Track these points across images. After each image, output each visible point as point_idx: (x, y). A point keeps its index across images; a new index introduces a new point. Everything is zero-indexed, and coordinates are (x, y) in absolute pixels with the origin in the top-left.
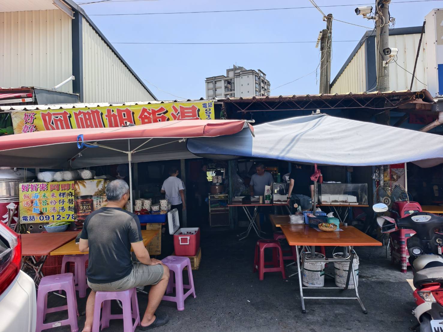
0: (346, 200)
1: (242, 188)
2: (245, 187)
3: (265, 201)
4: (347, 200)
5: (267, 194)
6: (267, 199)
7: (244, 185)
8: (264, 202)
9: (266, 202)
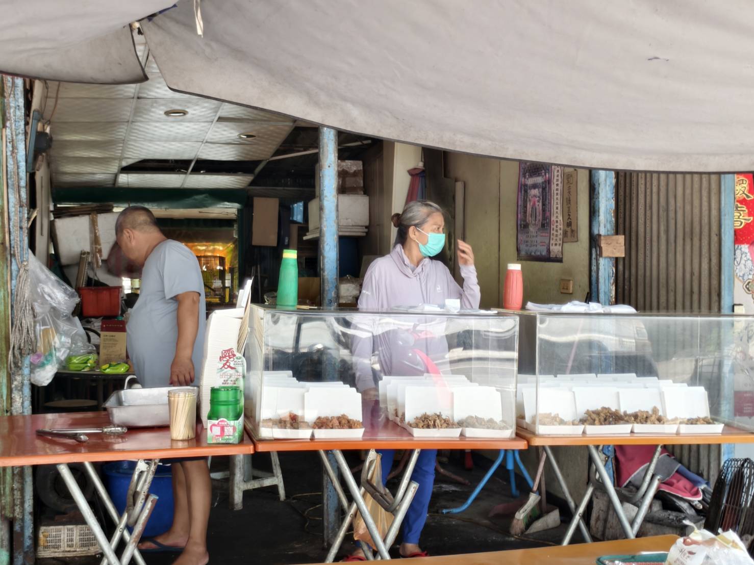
0: (655, 410)
1: (63, 339)
2: (82, 331)
3: (208, 424)
4: (659, 407)
5: (218, 384)
6: (222, 409)
7: (76, 319)
8: (197, 436)
9: (213, 431)
